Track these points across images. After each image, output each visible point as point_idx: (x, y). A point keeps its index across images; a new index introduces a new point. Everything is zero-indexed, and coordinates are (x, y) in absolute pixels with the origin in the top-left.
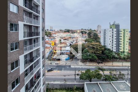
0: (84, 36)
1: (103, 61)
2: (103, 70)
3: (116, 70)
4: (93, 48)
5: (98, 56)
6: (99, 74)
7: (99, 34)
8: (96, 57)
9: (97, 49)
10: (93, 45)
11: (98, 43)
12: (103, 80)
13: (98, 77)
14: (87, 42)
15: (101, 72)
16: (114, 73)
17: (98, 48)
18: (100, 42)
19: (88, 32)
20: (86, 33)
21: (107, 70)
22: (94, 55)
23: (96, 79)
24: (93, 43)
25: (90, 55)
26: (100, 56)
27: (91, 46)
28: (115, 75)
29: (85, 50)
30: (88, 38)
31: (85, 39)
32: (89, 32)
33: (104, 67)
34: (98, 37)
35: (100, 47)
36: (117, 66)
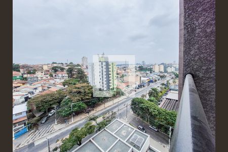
0: (60, 75)
1: (94, 107)
2: (94, 119)
3: (108, 111)
4: (79, 92)
5: (86, 103)
6: (91, 127)
7: (85, 71)
8: (84, 105)
9: (85, 92)
10: (79, 88)
11: (85, 84)
12: (96, 132)
13: (90, 130)
14: (66, 86)
15: (94, 123)
16: (107, 115)
17: (87, 90)
19: (67, 68)
20: (62, 69)
21: (100, 117)
22: (81, 103)
23: (88, 135)
24: (78, 85)
25: (74, 106)
26: (89, 102)
27: (75, 90)
28: (108, 118)
29: (64, 100)
30: (67, 78)
31: (63, 81)
32: (69, 68)
33: (96, 114)
34: (85, 75)
35: (89, 89)
36: (108, 107)
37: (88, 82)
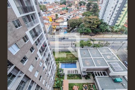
0: (82, 8)
1: (96, 34)
2: (93, 41)
3: (104, 40)
4: (90, 22)
5: (92, 30)
6: (90, 43)
7: (100, 5)
8: (90, 31)
9: (93, 23)
10: (90, 19)
11: (95, 17)
12: (92, 47)
13: (89, 45)
14: (84, 16)
15: (92, 42)
16: (103, 42)
17: (95, 22)
18: (98, 16)
19: (87, 3)
20: (84, 4)
21: (97, 41)
22: (89, 29)
23: (87, 46)
24: (91, 17)
25: (85, 29)
26: (94, 30)
27: (88, 20)
28: (102, 44)
29: (81, 25)
30: (85, 11)
31: (83, 12)
32: (89, 3)
33: (96, 39)
34: (98, 10)
35: (97, 22)
36: (106, 38)
37: (98, 15)
